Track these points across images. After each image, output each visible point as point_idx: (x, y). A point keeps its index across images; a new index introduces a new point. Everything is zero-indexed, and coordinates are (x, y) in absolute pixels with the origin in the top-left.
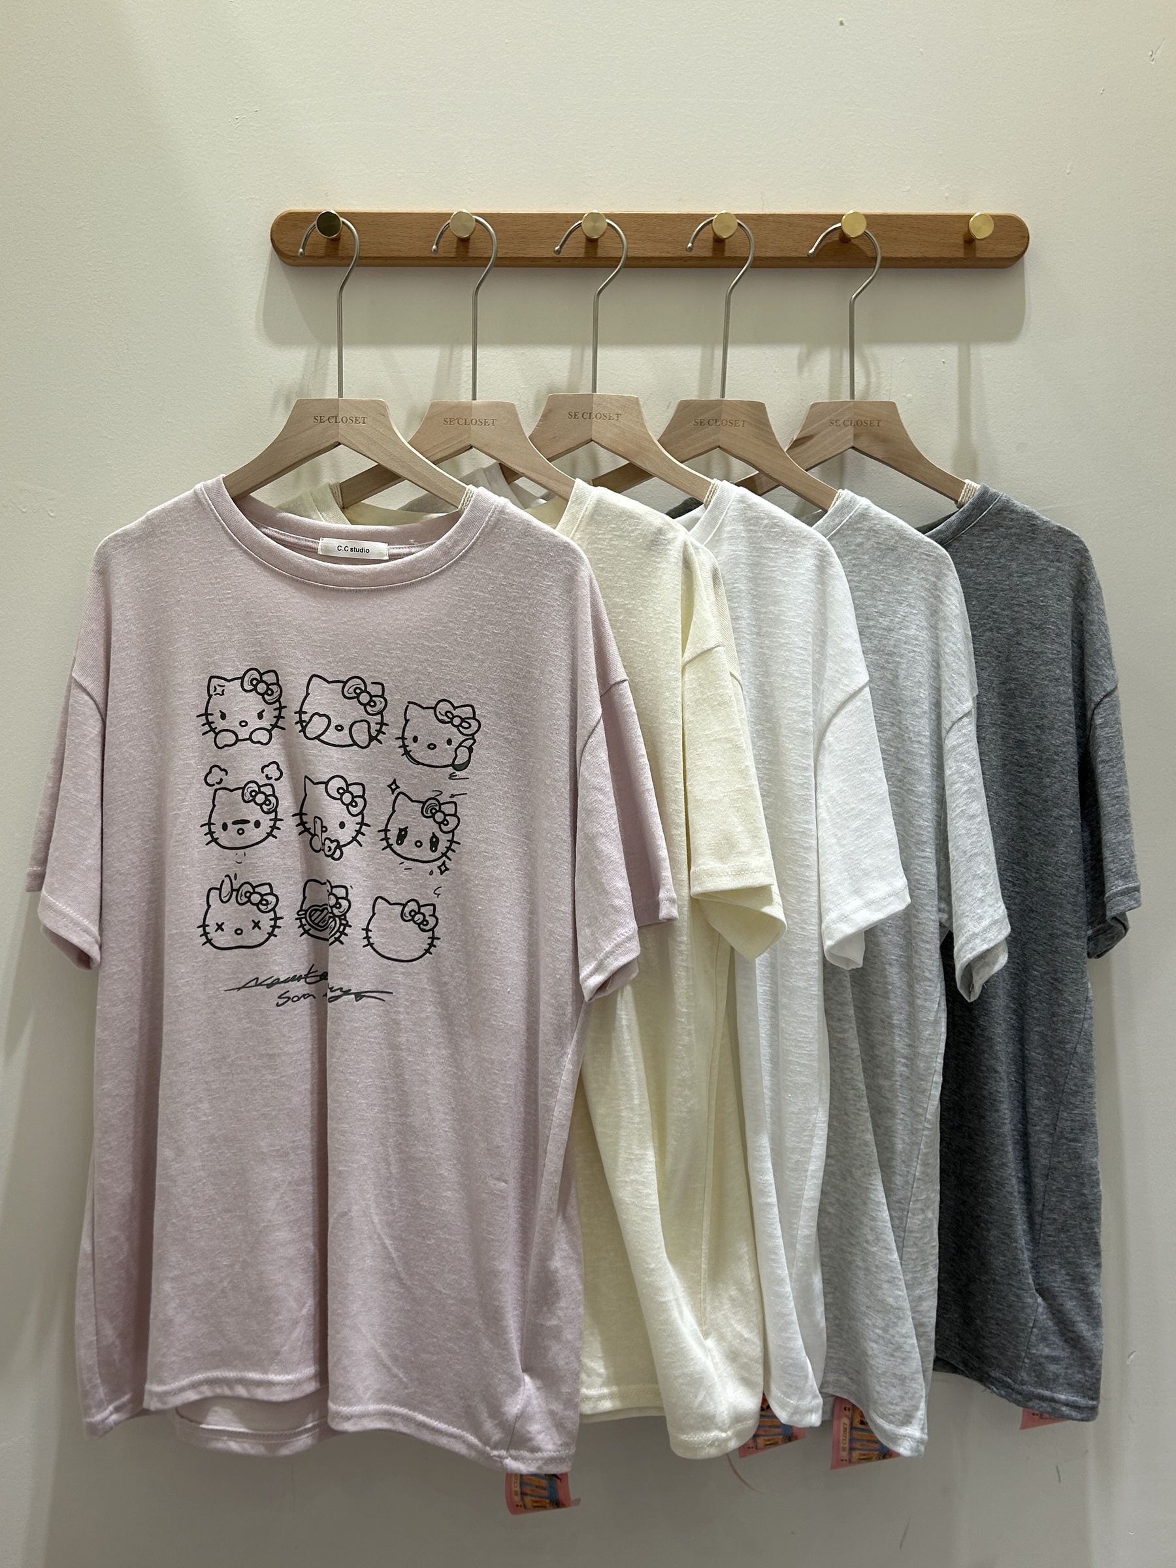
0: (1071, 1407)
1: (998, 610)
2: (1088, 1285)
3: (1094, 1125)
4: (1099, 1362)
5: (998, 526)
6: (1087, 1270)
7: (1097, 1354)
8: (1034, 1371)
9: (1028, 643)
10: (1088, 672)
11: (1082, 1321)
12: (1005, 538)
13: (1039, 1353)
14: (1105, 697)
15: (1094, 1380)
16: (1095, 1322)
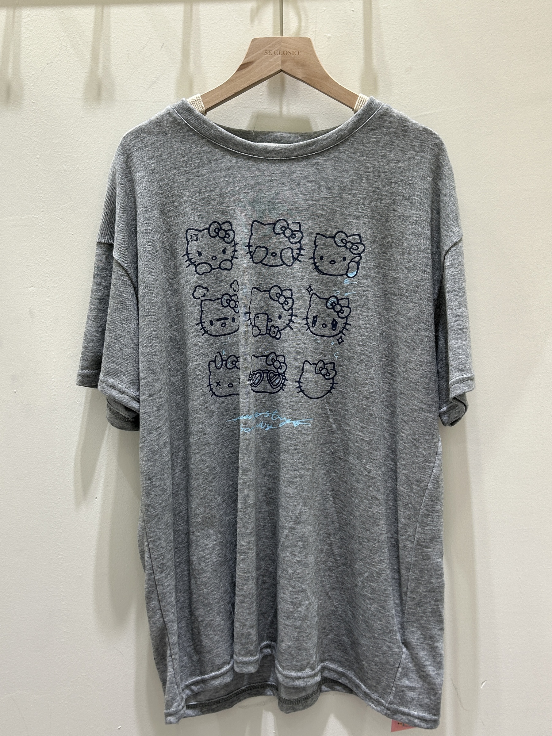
0: (421, 720)
1: (380, 187)
2: (434, 642)
3: (439, 537)
4: (440, 692)
5: (381, 126)
6: (434, 632)
7: (438, 686)
8: (398, 696)
9: (400, 210)
10: (442, 230)
11: (430, 665)
12: (385, 135)
13: (402, 684)
14: (452, 246)
15: (436, 703)
16: (439, 666)
